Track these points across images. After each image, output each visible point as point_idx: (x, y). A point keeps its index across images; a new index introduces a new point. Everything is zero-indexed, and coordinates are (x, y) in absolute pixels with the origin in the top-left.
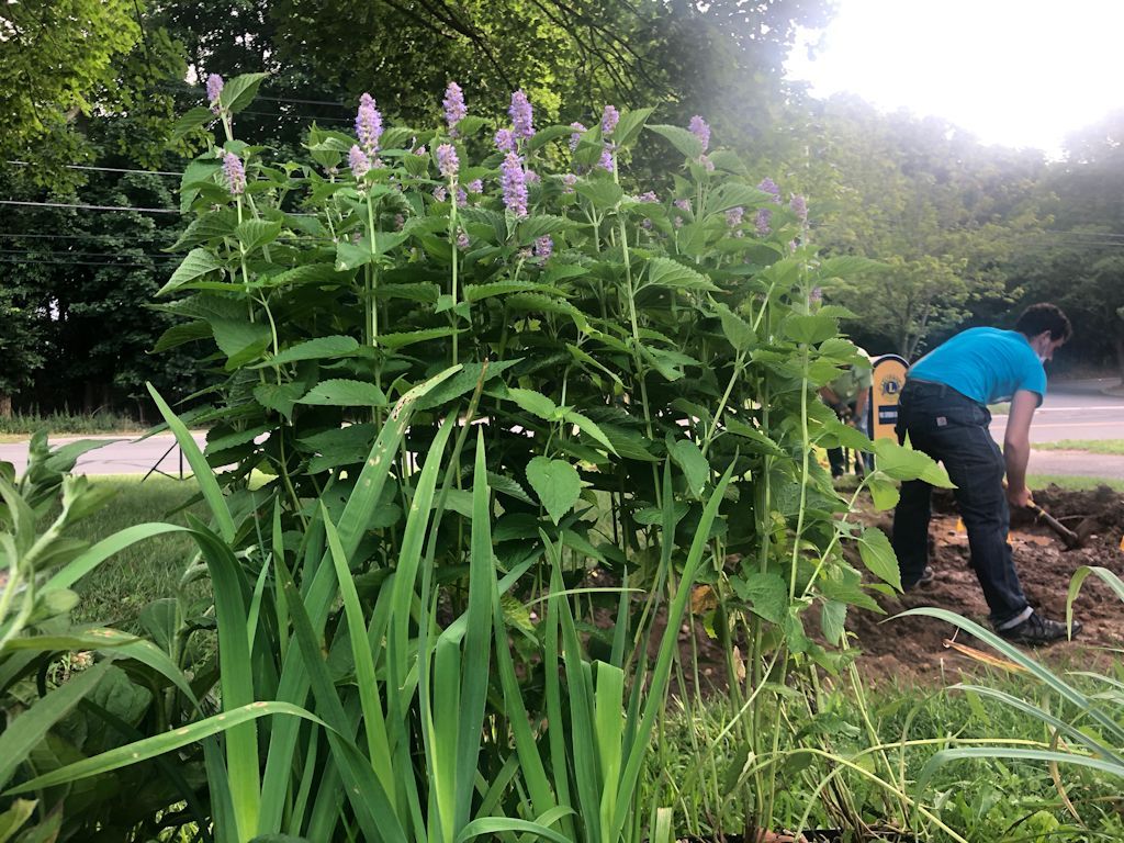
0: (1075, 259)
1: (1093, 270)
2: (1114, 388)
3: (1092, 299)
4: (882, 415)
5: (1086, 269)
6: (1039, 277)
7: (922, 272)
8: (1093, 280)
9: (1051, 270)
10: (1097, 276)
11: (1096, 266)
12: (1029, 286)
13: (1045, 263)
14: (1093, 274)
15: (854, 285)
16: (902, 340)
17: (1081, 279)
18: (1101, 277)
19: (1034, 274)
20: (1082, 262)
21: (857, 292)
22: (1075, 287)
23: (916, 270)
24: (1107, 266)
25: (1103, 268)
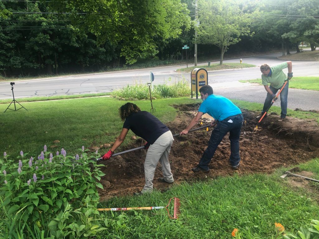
0: (272, 20)
1: (276, 23)
2: (280, 57)
3: (276, 32)
4: (200, 84)
5: (275, 23)
6: (262, 26)
7: (227, 29)
8: (276, 27)
9: (266, 24)
10: (277, 25)
11: (277, 22)
12: (260, 28)
13: (264, 22)
14: (276, 25)
15: (208, 33)
16: (222, 48)
17: (273, 26)
18: (278, 25)
19: (261, 25)
20: (274, 21)
21: (209, 35)
22: (271, 29)
23: (225, 28)
24: (280, 22)
25: (279, 23)
